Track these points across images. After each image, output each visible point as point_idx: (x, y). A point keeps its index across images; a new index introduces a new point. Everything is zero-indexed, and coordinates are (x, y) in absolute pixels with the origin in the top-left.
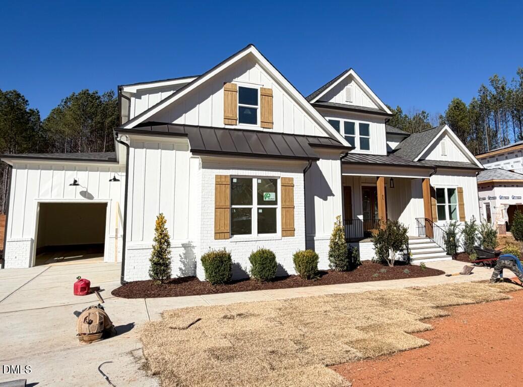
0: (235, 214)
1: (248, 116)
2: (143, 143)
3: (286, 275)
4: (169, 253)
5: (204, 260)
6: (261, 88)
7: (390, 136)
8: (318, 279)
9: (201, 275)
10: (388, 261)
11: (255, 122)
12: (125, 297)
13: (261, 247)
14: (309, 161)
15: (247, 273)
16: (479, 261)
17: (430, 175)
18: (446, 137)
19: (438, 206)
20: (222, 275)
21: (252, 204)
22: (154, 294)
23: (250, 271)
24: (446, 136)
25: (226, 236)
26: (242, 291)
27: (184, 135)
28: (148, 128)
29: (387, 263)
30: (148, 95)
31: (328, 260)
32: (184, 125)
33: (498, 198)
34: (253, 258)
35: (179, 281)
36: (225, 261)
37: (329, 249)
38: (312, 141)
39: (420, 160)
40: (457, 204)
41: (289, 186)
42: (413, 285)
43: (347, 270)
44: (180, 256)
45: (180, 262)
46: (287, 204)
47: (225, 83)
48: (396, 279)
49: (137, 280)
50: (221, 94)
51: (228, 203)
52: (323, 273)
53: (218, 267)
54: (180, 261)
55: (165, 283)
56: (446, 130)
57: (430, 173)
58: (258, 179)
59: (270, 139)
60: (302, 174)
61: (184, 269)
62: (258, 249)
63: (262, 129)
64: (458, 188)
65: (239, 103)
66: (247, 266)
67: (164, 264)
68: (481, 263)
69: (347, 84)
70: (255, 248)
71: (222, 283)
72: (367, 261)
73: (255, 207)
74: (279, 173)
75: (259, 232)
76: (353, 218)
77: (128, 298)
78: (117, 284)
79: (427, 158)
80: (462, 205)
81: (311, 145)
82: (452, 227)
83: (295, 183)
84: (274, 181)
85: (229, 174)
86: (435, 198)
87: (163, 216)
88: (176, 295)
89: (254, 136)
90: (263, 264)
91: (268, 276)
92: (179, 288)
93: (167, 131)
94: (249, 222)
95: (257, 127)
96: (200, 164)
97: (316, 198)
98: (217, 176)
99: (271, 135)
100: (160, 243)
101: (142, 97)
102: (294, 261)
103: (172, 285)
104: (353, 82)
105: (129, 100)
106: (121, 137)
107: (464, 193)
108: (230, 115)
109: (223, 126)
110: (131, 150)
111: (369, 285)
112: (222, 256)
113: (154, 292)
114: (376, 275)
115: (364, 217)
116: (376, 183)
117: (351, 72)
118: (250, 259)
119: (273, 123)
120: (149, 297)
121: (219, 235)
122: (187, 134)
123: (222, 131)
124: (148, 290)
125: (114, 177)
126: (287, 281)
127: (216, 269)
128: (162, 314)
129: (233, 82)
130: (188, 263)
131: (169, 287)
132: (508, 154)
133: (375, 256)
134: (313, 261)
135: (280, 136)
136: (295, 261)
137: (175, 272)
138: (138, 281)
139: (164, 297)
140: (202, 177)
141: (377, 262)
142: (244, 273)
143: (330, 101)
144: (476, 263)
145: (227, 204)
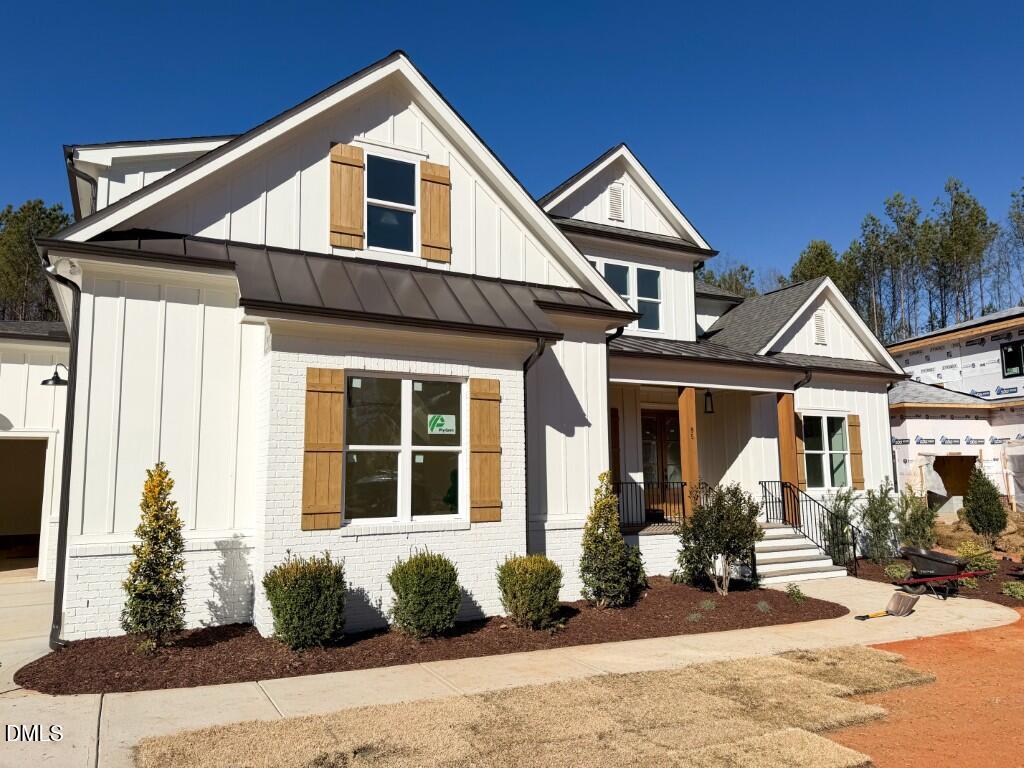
0: (354, 469)
1: (391, 230)
2: (119, 282)
3: (479, 617)
4: (180, 567)
5: (271, 583)
6: (422, 162)
7: (703, 301)
8: (558, 629)
9: (265, 622)
10: (716, 582)
11: (407, 246)
12: (46, 690)
13: (421, 548)
14: (538, 340)
15: (381, 613)
16: (916, 581)
17: (796, 387)
18: (826, 305)
19: (807, 455)
20: (318, 625)
21: (399, 444)
22: (130, 680)
23: (390, 612)
24: (826, 302)
25: (331, 520)
26: (370, 666)
27: (228, 265)
28: (132, 244)
29: (714, 586)
30: (142, 173)
31: (581, 580)
32: (228, 243)
33: (913, 442)
34: (401, 578)
35: (205, 637)
36: (329, 587)
37: (581, 551)
38: (542, 295)
39: (770, 354)
40: (848, 452)
41: (488, 398)
42: (795, 645)
43: (625, 605)
44: (212, 572)
45: (211, 587)
46: (486, 442)
47: (333, 144)
48: (743, 626)
49: (96, 636)
50: (321, 170)
51: (339, 438)
52: (568, 611)
53: (307, 603)
54: (212, 584)
55: (165, 647)
56: (827, 289)
57: (796, 382)
58: (413, 382)
59: (445, 288)
60: (522, 373)
61: (219, 604)
62: (414, 554)
63: (423, 264)
64: (849, 416)
65: (369, 196)
66: (384, 598)
67: (163, 596)
68: (922, 586)
69: (611, 181)
70: (403, 551)
71: (317, 644)
72: (660, 578)
73: (405, 451)
74: (466, 367)
75: (414, 513)
76: (623, 480)
77: (55, 693)
78: (40, 647)
79: (786, 350)
80: (857, 454)
81: (543, 305)
82: (842, 503)
83: (504, 392)
84: (452, 387)
85: (341, 367)
86: (801, 439)
87: (165, 469)
88: (192, 683)
89: (406, 280)
90: (425, 594)
91: (438, 623)
92: (203, 657)
93: (181, 252)
94: (392, 486)
95: (414, 257)
96: (267, 338)
97: (550, 431)
98: (310, 371)
99: (447, 278)
100: (155, 540)
101: (128, 177)
102: (500, 583)
103: (186, 651)
104: (626, 175)
105: (94, 183)
106: (56, 264)
107: (861, 428)
108: (345, 224)
109: (327, 250)
110: (86, 299)
111: (685, 646)
112: (320, 575)
113: (130, 674)
114: (694, 617)
115: (645, 477)
116: (677, 403)
117: (623, 151)
118: (391, 579)
119: (450, 250)
120: (115, 690)
121: (313, 518)
122: (234, 263)
123: (324, 263)
124: (117, 669)
125: (56, 373)
126: (483, 634)
127: (302, 608)
128: (136, 749)
129: (353, 144)
130: (231, 588)
131: (177, 658)
132: (932, 349)
133: (678, 567)
134: (549, 584)
135: (468, 282)
136: (503, 584)
137: (196, 615)
138: (99, 639)
139: (157, 688)
140: (273, 373)
141: (682, 582)
142: (376, 613)
143: (575, 217)
144: (911, 586)
145: (336, 442)
